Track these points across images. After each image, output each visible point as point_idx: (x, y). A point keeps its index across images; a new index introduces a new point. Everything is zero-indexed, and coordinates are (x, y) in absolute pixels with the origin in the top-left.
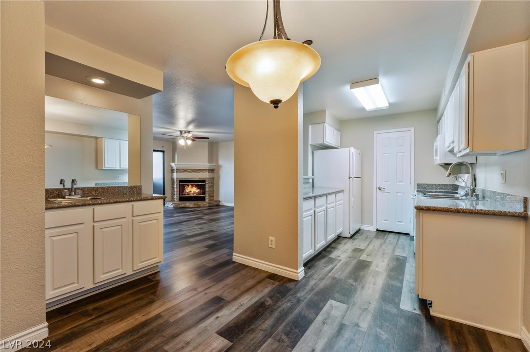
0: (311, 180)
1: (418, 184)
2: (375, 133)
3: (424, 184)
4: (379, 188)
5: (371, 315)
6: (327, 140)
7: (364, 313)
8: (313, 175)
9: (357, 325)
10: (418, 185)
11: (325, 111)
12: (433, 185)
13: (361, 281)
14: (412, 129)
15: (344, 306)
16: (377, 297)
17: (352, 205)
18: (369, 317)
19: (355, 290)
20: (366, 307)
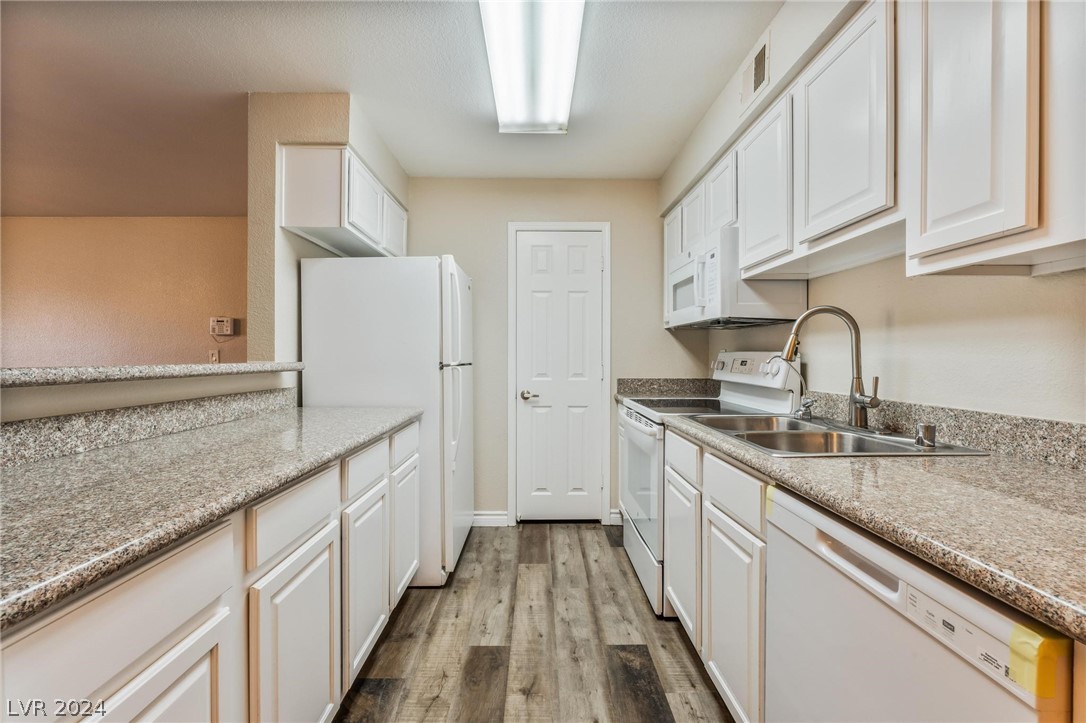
0: (288, 380)
1: (619, 380)
2: (512, 227)
3: (633, 380)
4: (522, 394)
6: (354, 218)
8: (300, 359)
10: (621, 382)
11: (346, 95)
12: (651, 382)
14: (606, 227)
17: (451, 465)
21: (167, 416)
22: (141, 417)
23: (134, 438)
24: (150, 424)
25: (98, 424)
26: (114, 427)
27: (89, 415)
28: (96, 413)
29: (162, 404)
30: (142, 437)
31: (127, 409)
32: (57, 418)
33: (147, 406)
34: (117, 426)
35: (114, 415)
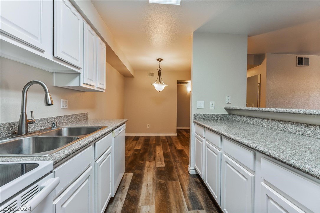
5: (146, 166)
7: (149, 166)
9: (150, 162)
13: (156, 184)
15: (158, 166)
16: (144, 176)
18: (146, 165)
19: (157, 176)
20: (148, 169)
21: (290, 126)
22: (281, 124)
23: (278, 129)
24: (284, 127)
25: (269, 122)
26: (273, 124)
27: (268, 119)
28: (269, 119)
29: (288, 122)
30: (281, 130)
31: (277, 120)
32: (262, 118)
33: (283, 121)
34: (274, 124)
35: (273, 121)
